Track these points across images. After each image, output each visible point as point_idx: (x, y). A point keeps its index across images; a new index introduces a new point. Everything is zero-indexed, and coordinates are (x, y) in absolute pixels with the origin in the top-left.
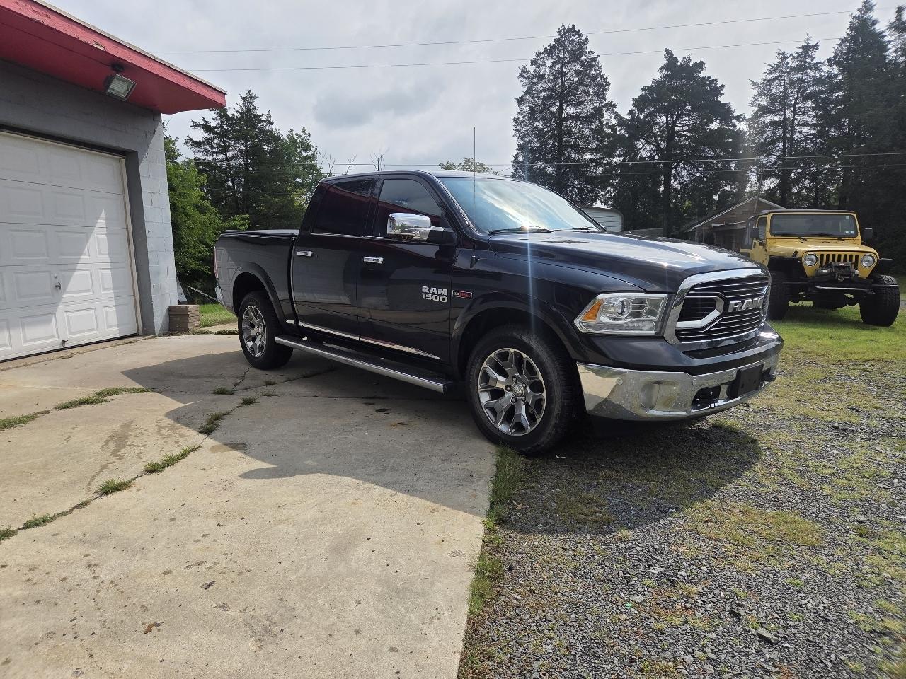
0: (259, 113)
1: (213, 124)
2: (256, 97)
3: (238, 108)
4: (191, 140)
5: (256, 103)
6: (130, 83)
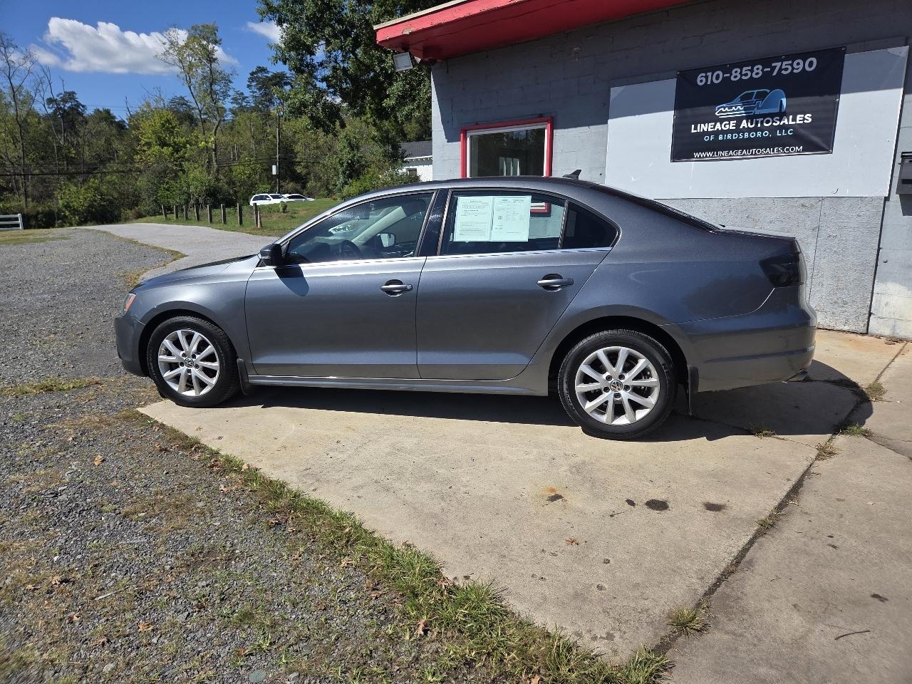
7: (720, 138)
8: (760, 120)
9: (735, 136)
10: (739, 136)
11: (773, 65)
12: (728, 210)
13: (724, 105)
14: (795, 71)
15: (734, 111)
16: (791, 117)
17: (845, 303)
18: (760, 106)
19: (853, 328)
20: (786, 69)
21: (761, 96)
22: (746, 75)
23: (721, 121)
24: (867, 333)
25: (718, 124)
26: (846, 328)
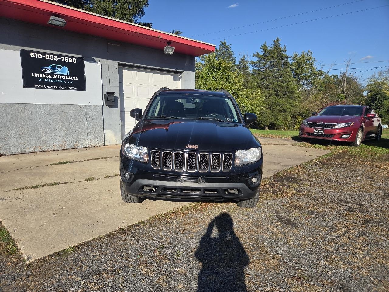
0: (280, 46)
1: (261, 54)
2: (280, 40)
3: (272, 46)
4: (252, 62)
5: (280, 43)
6: (173, 48)
7: (46, 80)
8: (61, 76)
9: (52, 81)
10: (53, 81)
11: (62, 57)
12: (54, 109)
13: (45, 68)
14: (69, 61)
15: (49, 71)
16: (71, 77)
17: (97, 138)
18: (60, 71)
19: (101, 145)
20: (67, 60)
21: (60, 68)
22: (52, 58)
23: (45, 74)
24: (105, 145)
25: (44, 75)
26: (99, 145)
